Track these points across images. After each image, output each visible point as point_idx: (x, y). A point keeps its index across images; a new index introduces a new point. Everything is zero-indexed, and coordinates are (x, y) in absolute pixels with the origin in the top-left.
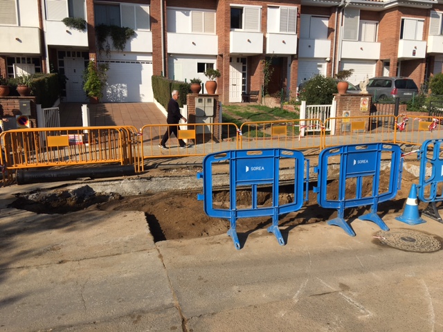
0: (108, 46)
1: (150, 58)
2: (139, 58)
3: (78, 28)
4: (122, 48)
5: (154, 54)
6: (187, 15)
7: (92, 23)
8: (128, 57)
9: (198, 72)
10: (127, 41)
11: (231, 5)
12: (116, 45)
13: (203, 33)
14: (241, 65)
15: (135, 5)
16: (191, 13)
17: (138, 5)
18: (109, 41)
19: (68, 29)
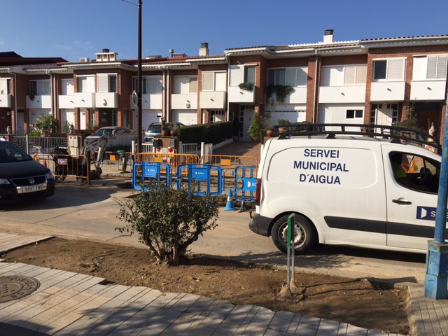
0: (273, 100)
1: (304, 108)
2: (296, 108)
3: (248, 90)
4: (283, 101)
5: (308, 104)
6: (341, 70)
7: (258, 86)
8: (288, 108)
9: (347, 118)
10: (287, 96)
11: (374, 59)
12: (278, 99)
13: (354, 84)
14: (391, 111)
15: (297, 68)
16: (344, 68)
17: (299, 68)
18: (274, 96)
19: (241, 91)
